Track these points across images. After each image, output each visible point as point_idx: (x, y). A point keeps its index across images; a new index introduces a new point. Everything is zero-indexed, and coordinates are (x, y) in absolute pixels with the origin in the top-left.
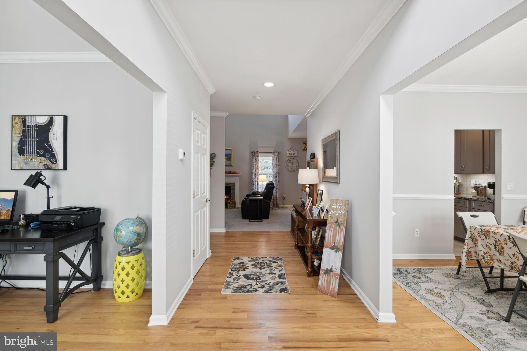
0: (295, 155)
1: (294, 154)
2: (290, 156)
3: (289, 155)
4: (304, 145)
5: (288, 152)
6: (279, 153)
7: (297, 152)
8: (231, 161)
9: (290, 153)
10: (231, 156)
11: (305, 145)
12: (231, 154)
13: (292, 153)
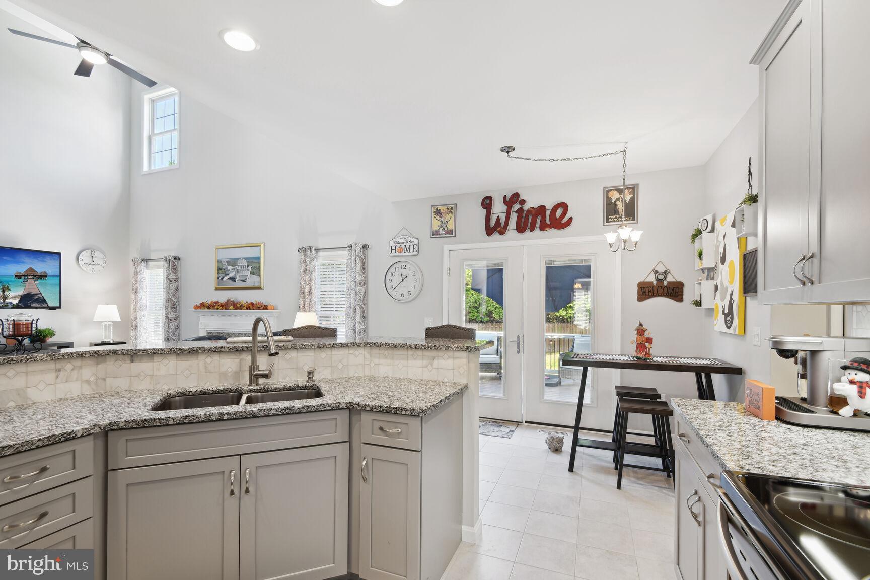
0: (412, 250)
1: (408, 247)
2: (397, 254)
3: (393, 251)
4: (438, 218)
5: (392, 243)
6: (365, 247)
7: (416, 242)
8: (259, 276)
9: (398, 245)
10: (259, 263)
11: (441, 217)
12: (259, 258)
13: (403, 245)
